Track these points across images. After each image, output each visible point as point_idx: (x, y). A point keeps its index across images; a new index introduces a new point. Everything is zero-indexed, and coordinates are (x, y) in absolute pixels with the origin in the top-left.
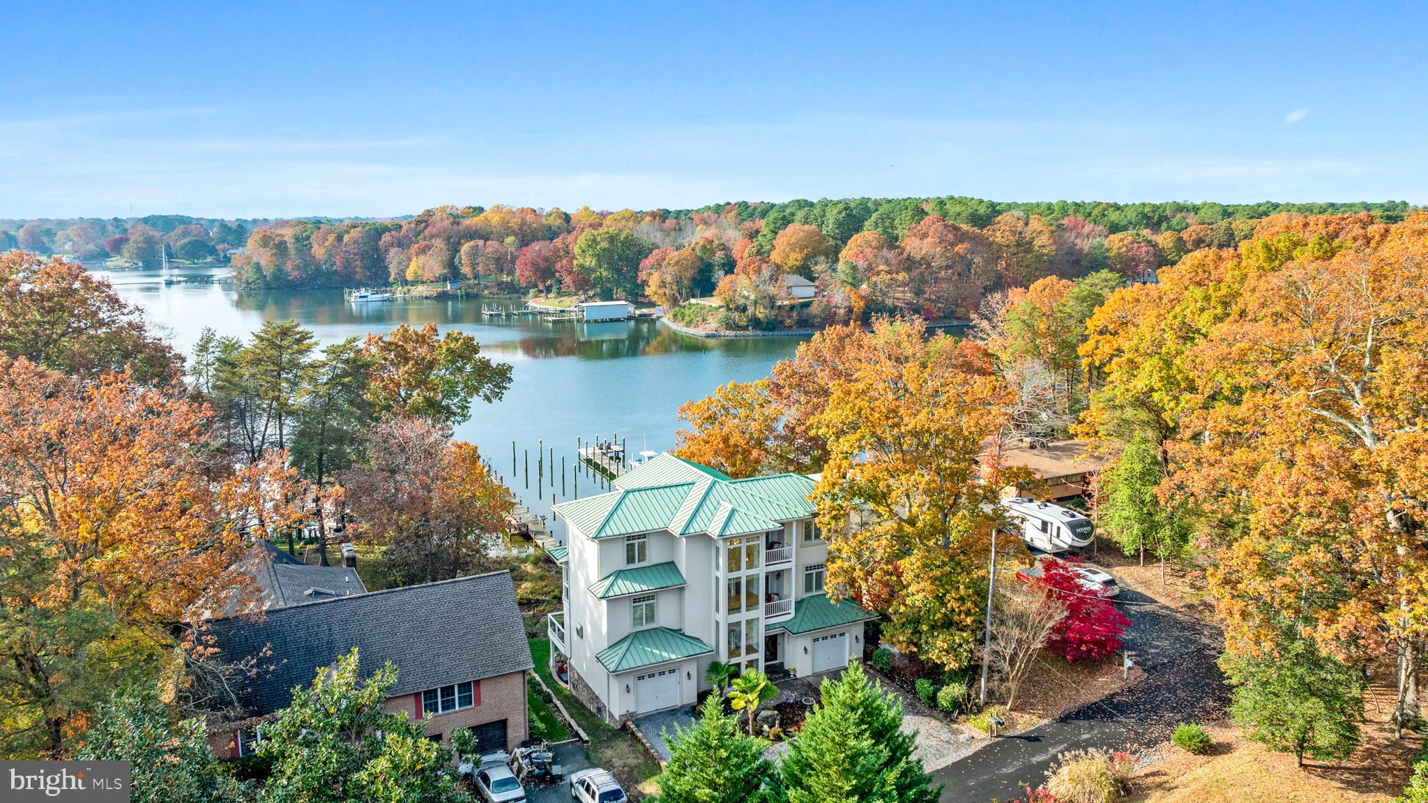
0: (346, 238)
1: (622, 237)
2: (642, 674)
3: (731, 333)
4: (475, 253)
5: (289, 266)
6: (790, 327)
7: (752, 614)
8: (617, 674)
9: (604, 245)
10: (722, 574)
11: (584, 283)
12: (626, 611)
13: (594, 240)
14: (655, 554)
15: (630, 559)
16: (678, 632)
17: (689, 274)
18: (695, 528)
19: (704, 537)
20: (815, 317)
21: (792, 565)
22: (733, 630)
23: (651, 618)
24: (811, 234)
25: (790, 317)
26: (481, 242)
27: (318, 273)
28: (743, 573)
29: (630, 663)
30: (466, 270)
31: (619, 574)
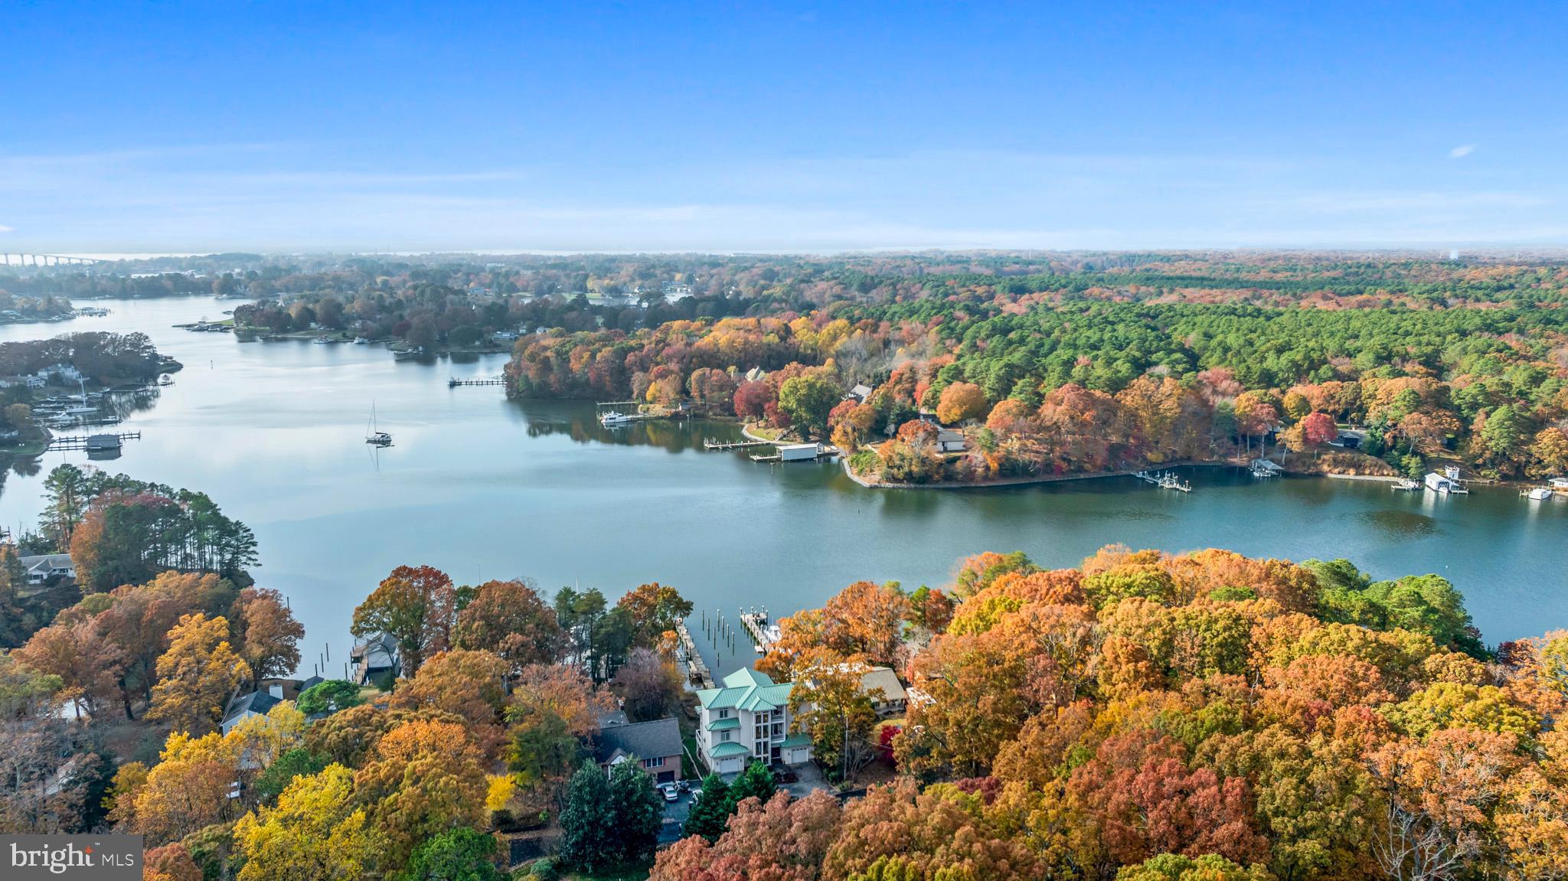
0: (599, 356)
1: (818, 385)
2: (723, 759)
3: (889, 485)
4: (702, 381)
5: (552, 378)
6: (937, 481)
7: (766, 740)
8: (715, 759)
9: (803, 392)
10: (753, 724)
11: (785, 420)
12: (718, 736)
13: (796, 387)
14: (731, 715)
15: (721, 716)
16: (739, 744)
17: (868, 424)
18: (744, 707)
19: (747, 710)
20: (958, 473)
21: (784, 721)
22: (758, 745)
23: (728, 738)
24: (970, 392)
25: (938, 473)
26: (707, 370)
27: (575, 384)
28: (762, 724)
29: (719, 754)
30: (694, 393)
31: (717, 722)
